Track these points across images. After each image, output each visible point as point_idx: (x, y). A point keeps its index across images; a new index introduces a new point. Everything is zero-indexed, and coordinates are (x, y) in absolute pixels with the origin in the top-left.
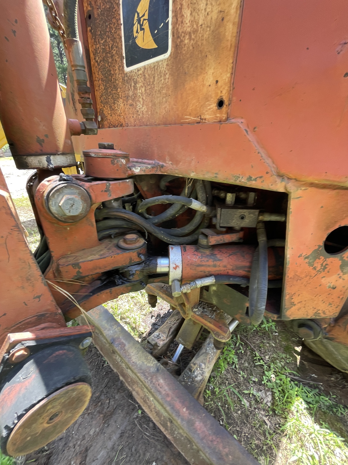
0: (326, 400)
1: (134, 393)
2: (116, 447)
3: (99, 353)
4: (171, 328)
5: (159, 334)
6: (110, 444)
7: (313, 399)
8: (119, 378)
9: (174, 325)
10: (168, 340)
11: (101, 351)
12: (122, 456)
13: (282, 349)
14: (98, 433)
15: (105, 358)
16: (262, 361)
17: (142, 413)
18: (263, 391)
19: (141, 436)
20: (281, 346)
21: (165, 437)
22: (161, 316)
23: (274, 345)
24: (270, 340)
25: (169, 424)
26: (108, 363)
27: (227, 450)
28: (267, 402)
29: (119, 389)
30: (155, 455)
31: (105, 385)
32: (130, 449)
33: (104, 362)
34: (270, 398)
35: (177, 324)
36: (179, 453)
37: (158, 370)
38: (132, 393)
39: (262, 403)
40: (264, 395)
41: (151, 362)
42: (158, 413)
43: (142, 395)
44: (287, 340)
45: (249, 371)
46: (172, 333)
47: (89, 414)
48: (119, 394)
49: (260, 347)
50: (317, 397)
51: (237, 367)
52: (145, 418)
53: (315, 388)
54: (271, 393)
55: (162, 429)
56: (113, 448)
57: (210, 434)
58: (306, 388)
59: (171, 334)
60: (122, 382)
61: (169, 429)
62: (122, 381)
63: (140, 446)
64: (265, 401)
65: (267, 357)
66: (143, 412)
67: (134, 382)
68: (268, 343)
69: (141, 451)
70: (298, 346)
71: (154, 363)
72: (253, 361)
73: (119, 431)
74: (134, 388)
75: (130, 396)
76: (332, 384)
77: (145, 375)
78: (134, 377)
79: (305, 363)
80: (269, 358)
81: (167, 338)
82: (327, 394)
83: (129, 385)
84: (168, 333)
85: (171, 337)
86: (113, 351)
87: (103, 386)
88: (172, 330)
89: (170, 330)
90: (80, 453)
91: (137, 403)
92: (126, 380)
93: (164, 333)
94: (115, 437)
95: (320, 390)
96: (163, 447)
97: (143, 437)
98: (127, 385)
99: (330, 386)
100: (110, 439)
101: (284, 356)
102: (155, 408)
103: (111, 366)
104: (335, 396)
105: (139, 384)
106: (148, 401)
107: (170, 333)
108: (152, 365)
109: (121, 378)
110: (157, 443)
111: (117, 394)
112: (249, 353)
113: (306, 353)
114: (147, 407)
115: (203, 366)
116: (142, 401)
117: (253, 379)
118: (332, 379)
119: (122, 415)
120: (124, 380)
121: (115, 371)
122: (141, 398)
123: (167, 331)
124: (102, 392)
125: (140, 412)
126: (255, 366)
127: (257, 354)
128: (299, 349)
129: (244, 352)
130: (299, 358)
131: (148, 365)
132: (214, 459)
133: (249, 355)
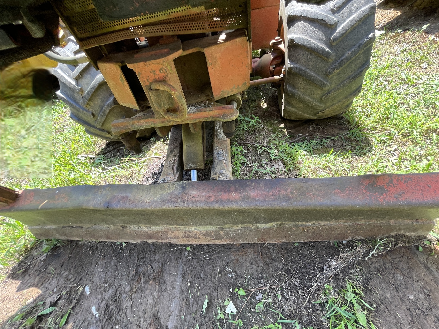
0: (314, 142)
1: (173, 241)
2: (184, 288)
3: (109, 243)
4: (173, 167)
5: (164, 178)
6: (177, 292)
7: (307, 146)
8: (148, 244)
9: (174, 162)
10: (177, 177)
11: (109, 238)
12: (195, 288)
13: (272, 133)
14: (158, 295)
15: (120, 241)
16: (263, 148)
17: (191, 248)
18: (275, 164)
19: (202, 262)
20: (270, 131)
21: (223, 245)
22: (157, 173)
23: (265, 134)
24: (260, 132)
25: (221, 232)
26: (125, 243)
27: (289, 190)
28: (281, 168)
29: (154, 251)
30: (224, 263)
31: (137, 259)
32: (199, 277)
33: (121, 244)
34: (282, 165)
35: (177, 160)
36: (242, 244)
37: (183, 187)
38: (170, 243)
39: (278, 172)
40: (277, 166)
41: (171, 187)
42: (206, 234)
43: (181, 234)
44: (271, 125)
45: (258, 160)
46: (177, 169)
47: (135, 292)
48: (157, 254)
49: (257, 140)
50: (308, 144)
51: (248, 163)
52: (197, 248)
53: (304, 140)
54: (281, 162)
55: (217, 242)
56: (182, 291)
57: (268, 192)
58: (300, 144)
59: (177, 171)
60: (153, 244)
61: (223, 236)
62: (153, 242)
63: (206, 268)
64: (280, 169)
65: (265, 143)
66: (191, 246)
67: (166, 231)
68: (260, 135)
69: (209, 271)
70: (281, 124)
71: (174, 186)
72: (257, 151)
73: (180, 276)
74: (170, 236)
75: (171, 246)
76: (312, 132)
77: (172, 202)
78: (163, 228)
79: (291, 131)
80: (267, 143)
81: (175, 176)
82: (313, 138)
83: (163, 239)
84: (174, 172)
85: (178, 173)
86: (122, 227)
87: (135, 261)
88: (175, 168)
89: (173, 169)
90: (150, 325)
91: (181, 245)
92: (156, 239)
93: (169, 174)
94: (178, 283)
95: (308, 139)
96: (227, 252)
97: (205, 261)
98: (160, 241)
99: (312, 134)
100: (174, 288)
101: (276, 135)
102: (201, 232)
103: (131, 241)
104: (318, 137)
105: (172, 229)
106: (190, 234)
107: (175, 171)
108: (174, 189)
109: (150, 241)
110: (219, 255)
111: (156, 255)
112: (251, 150)
113: (288, 125)
114: (193, 238)
115: (224, 171)
116: (185, 239)
117: (264, 162)
118: (311, 129)
119: (173, 265)
120: (154, 241)
121: (139, 241)
122: (183, 238)
123: (170, 171)
124: (137, 266)
125: (189, 248)
126: (260, 154)
127: (258, 145)
128: (282, 125)
129: (247, 151)
130: (285, 130)
131: (169, 192)
132: (284, 204)
133: (252, 151)
